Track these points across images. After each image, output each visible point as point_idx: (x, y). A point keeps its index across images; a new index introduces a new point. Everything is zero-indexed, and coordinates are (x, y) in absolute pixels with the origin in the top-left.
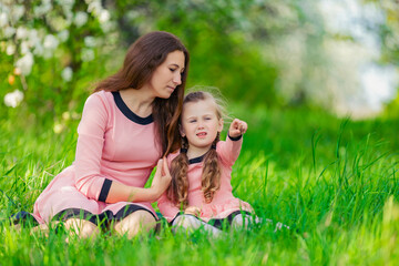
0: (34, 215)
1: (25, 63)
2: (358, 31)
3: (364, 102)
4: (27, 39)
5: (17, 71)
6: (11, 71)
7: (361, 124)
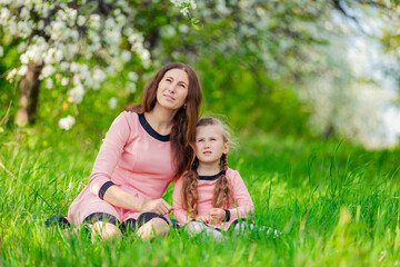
0: (68, 218)
1: (77, 92)
2: (378, 75)
3: (384, 136)
4: (79, 73)
5: (71, 100)
6: (65, 99)
7: (372, 153)
